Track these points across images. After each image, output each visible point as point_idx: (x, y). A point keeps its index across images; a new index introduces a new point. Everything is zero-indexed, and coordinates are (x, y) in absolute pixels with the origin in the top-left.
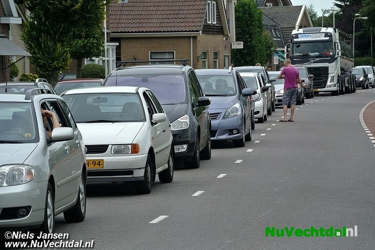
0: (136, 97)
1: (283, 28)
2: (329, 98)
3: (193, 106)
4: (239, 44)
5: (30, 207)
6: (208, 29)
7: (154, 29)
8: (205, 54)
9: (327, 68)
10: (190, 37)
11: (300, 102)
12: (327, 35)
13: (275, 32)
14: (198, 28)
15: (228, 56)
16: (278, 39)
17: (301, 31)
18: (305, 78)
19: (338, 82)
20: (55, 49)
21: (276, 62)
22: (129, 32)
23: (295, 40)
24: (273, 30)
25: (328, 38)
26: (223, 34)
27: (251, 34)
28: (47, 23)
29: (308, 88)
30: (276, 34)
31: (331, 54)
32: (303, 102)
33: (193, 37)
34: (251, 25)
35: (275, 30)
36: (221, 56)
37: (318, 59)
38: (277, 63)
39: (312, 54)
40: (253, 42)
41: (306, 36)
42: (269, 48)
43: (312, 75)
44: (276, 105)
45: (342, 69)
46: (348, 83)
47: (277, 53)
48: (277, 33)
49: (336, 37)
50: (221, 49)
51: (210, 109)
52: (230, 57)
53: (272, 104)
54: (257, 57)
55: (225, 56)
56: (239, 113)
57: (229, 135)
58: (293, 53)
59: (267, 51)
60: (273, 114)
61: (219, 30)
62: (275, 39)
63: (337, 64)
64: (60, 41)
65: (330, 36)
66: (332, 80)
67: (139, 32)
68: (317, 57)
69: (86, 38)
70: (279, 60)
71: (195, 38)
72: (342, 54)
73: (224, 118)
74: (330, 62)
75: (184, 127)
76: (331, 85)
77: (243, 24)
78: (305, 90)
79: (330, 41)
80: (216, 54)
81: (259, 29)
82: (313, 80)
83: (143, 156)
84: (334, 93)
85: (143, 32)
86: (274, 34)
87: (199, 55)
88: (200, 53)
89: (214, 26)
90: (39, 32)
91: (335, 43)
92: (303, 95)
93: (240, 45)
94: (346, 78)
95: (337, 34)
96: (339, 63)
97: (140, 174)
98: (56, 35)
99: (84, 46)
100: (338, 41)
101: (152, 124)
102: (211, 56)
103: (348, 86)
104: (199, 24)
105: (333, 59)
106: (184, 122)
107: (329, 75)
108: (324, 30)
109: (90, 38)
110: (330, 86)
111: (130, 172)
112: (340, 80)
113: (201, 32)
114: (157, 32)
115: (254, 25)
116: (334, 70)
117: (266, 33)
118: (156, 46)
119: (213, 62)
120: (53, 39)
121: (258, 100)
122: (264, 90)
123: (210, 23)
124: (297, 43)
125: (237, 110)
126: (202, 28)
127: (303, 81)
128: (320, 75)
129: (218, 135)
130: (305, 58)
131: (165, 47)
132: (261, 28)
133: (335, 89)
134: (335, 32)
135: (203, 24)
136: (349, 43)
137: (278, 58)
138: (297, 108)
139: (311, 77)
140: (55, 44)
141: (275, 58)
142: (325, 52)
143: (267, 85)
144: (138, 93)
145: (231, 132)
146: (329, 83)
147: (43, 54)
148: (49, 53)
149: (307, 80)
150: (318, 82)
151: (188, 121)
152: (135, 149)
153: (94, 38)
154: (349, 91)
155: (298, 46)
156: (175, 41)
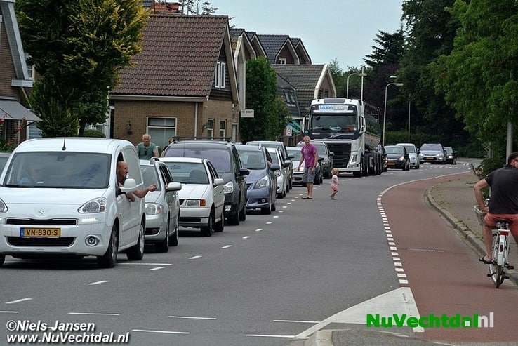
0: (202, 166)
1: (299, 91)
2: (350, 179)
3: (236, 176)
4: (249, 112)
5: (159, 228)
6: (216, 95)
7: (154, 92)
8: (210, 122)
9: (349, 146)
10: (195, 103)
11: (318, 182)
12: (350, 107)
13: (289, 96)
14: (205, 93)
15: (236, 126)
16: (292, 105)
17: (322, 101)
18: (324, 156)
19: (362, 161)
20: (63, 114)
21: (289, 134)
22: (124, 94)
23: (315, 111)
24: (286, 94)
25: (352, 111)
26: (232, 100)
27: (261, 100)
28: (57, 86)
29: (328, 168)
30: (290, 99)
31: (355, 129)
32: (321, 182)
33: (198, 103)
34: (263, 89)
35: (289, 93)
36: (228, 125)
37: (340, 135)
38: (291, 135)
39: (333, 129)
40: (265, 110)
41: (327, 108)
42: (283, 117)
43: (332, 153)
44: (294, 183)
45: (367, 147)
46: (373, 164)
47: (291, 122)
48: (292, 97)
49: (361, 110)
50: (229, 118)
51: (247, 179)
52: (238, 126)
53: (290, 181)
54: (267, 128)
55: (233, 125)
56: (268, 184)
57: (259, 203)
58: (312, 126)
59: (279, 120)
60: (290, 191)
61: (228, 95)
62: (289, 105)
63: (361, 141)
64: (69, 106)
65: (355, 109)
66: (355, 159)
67: (136, 94)
68: (339, 132)
69: (90, 103)
70: (293, 131)
71: (201, 104)
72: (367, 129)
73: (254, 188)
74: (353, 138)
75: (230, 192)
76: (353, 164)
77: (254, 87)
78: (324, 169)
79: (354, 115)
80: (223, 123)
81: (271, 95)
82: (333, 158)
83: (207, 209)
84: (356, 174)
85: (141, 94)
86: (288, 99)
87: (204, 123)
88: (205, 121)
89: (222, 90)
90: (48, 95)
91: (359, 117)
92: (321, 174)
93: (250, 114)
94: (371, 158)
95: (363, 107)
96: (363, 140)
97: (205, 221)
98: (65, 99)
99: (89, 111)
100: (363, 115)
101: (214, 186)
102: (217, 125)
103: (373, 167)
104: (206, 88)
105: (356, 135)
106: (230, 187)
107: (352, 153)
108: (347, 101)
109: (95, 102)
110: (352, 166)
111: (198, 219)
112: (364, 159)
113: (207, 97)
114: (157, 95)
115: (266, 89)
116: (357, 147)
117: (280, 98)
118: (155, 111)
119: (219, 133)
120: (62, 103)
121: (278, 175)
122: (285, 166)
123: (218, 87)
124: (316, 115)
125: (266, 182)
126: (209, 92)
127: (323, 159)
128: (340, 153)
129: (249, 203)
130: (325, 133)
131: (166, 112)
132: (273, 93)
133: (357, 169)
134: (361, 104)
135: (210, 88)
136: (376, 117)
137: (291, 128)
138: (315, 188)
139: (331, 155)
140: (64, 109)
141: (288, 128)
142: (348, 126)
143: (286, 161)
144: (203, 163)
145: (259, 200)
146: (351, 162)
147: (51, 119)
148: (57, 118)
149: (326, 158)
150: (339, 161)
151: (232, 186)
152: (203, 203)
153: (99, 102)
154: (373, 173)
155: (318, 119)
156: (177, 107)
